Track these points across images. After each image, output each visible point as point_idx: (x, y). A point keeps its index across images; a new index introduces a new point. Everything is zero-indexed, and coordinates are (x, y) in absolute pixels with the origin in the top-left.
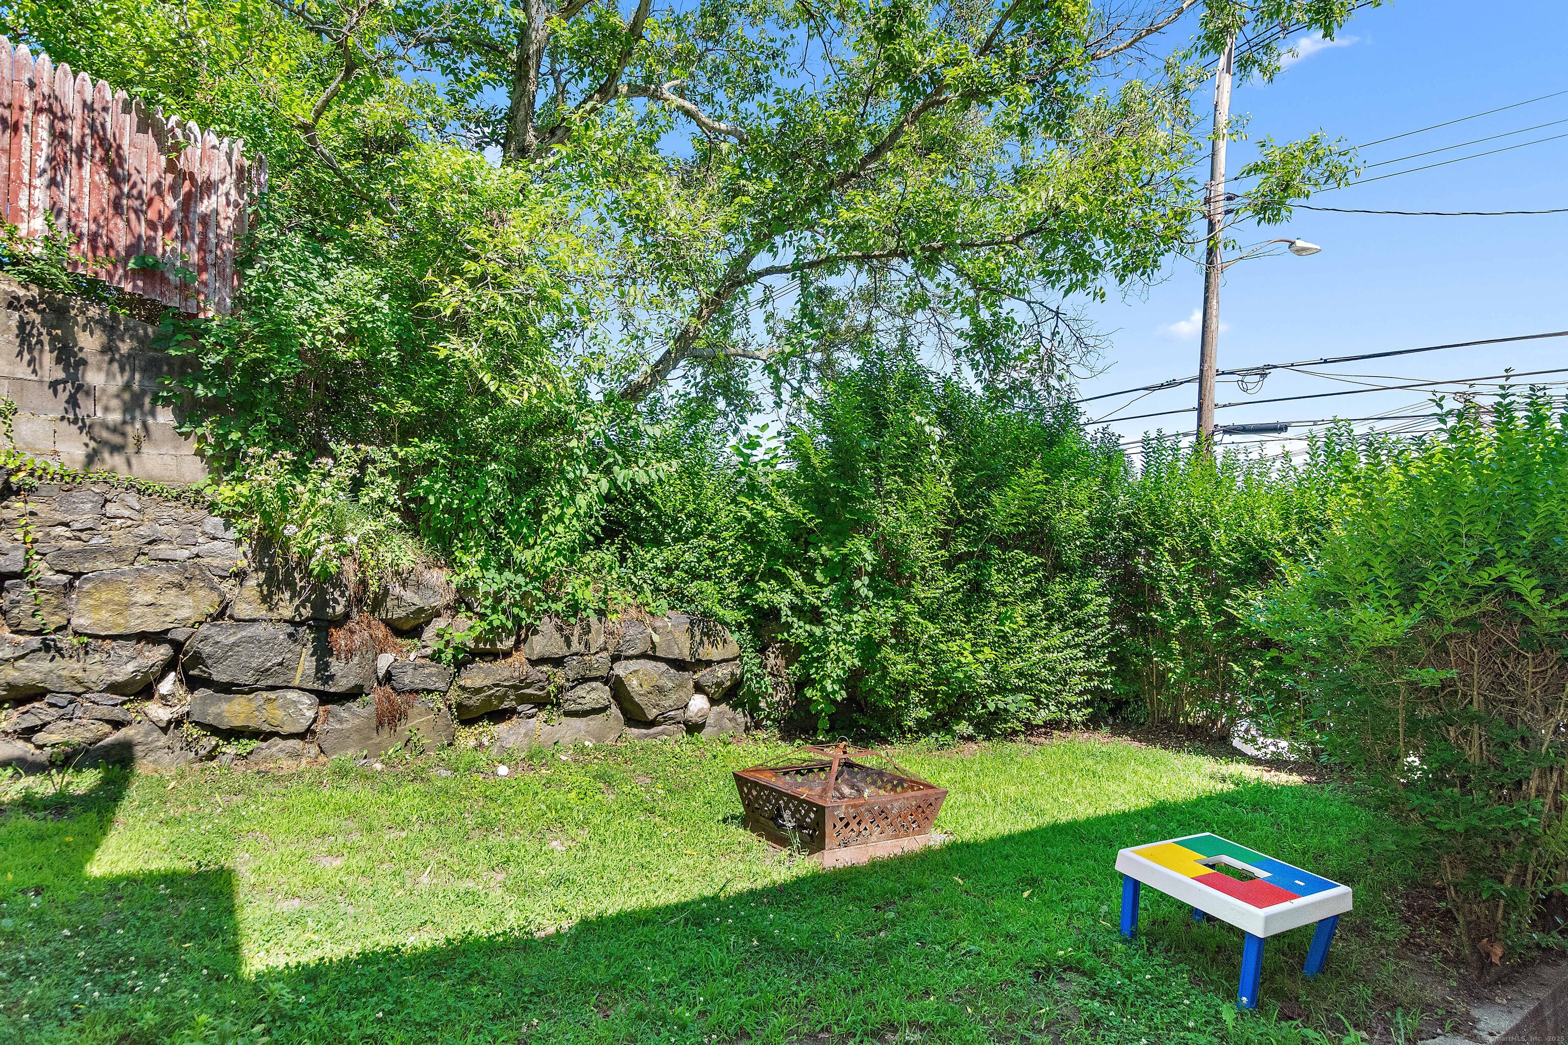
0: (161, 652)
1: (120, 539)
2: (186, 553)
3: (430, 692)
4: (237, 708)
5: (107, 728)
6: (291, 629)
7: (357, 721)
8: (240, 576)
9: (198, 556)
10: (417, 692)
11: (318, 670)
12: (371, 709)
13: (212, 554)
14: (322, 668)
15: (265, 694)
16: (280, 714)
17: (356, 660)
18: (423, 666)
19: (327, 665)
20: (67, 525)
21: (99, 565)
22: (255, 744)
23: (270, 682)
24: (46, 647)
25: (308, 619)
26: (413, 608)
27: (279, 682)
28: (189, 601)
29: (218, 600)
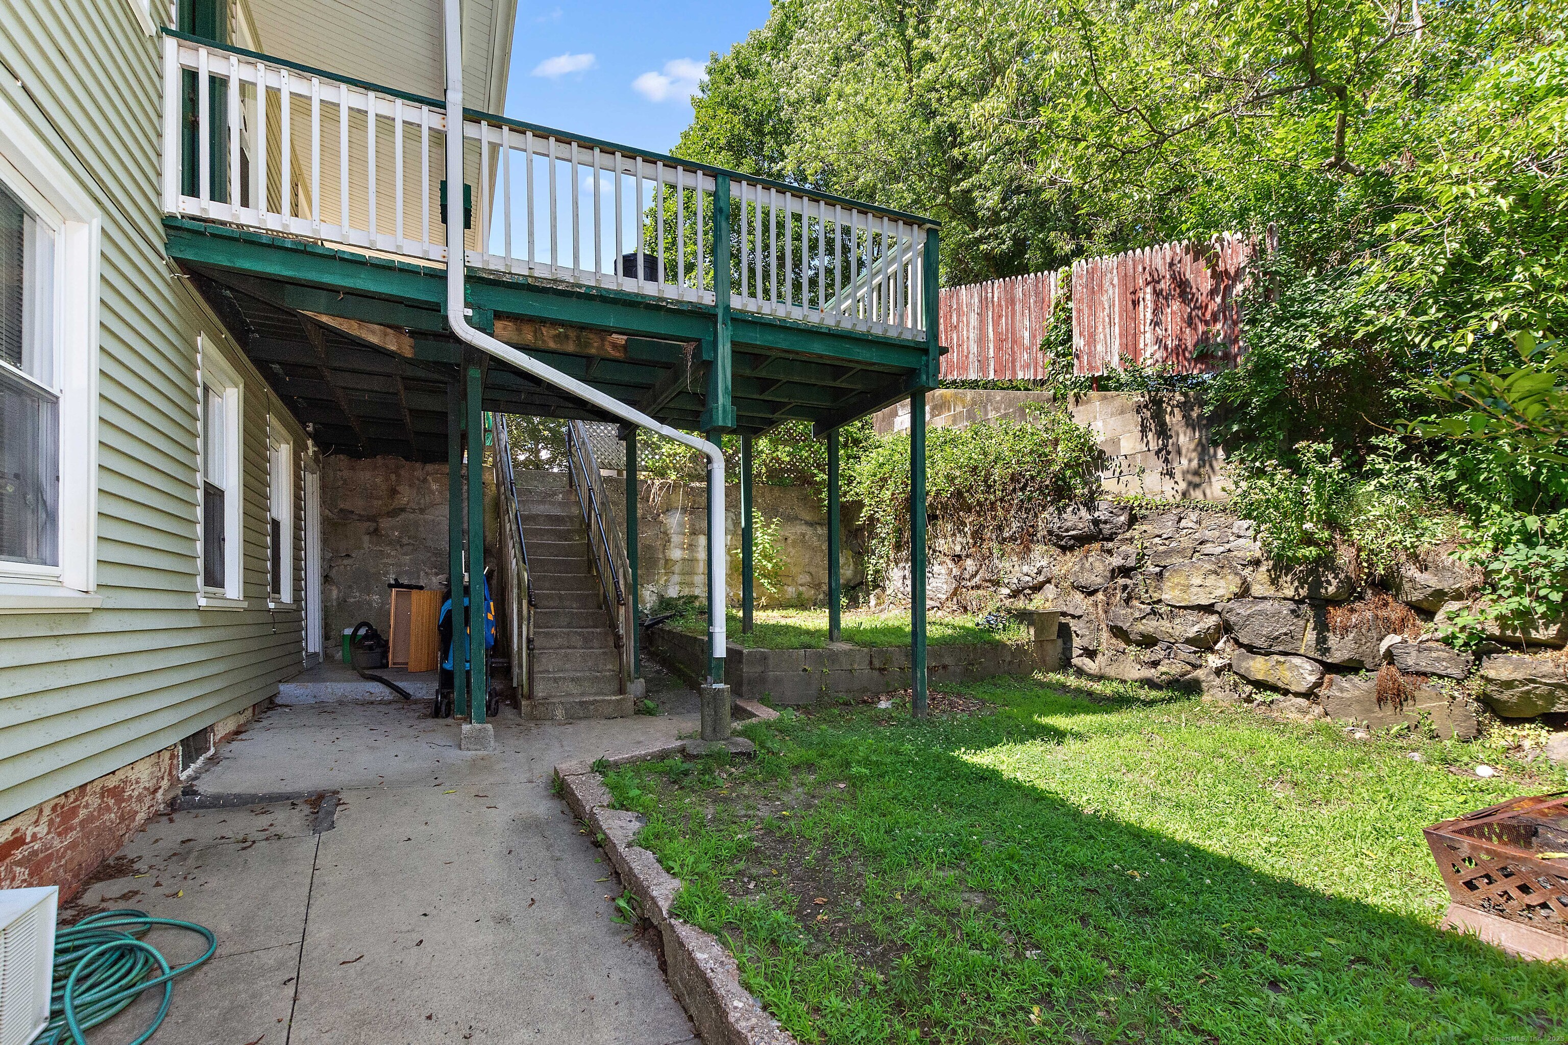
0: (1212, 620)
1: (1186, 543)
2: (1221, 549)
3: (1441, 677)
4: (1258, 665)
5: (1189, 668)
6: (1293, 607)
7: (1357, 693)
8: (1257, 563)
9: (1229, 550)
10: (1425, 674)
11: (1318, 642)
12: (1371, 684)
13: (1239, 549)
14: (1321, 640)
15: (1276, 657)
16: (1288, 674)
17: (1351, 636)
18: (1430, 649)
19: (1325, 640)
20: (1160, 536)
21: (1174, 561)
22: (1276, 696)
23: (1281, 648)
24: (1154, 612)
25: (1305, 597)
26: (1429, 591)
27: (1288, 650)
28: (1222, 583)
29: (1240, 582)
